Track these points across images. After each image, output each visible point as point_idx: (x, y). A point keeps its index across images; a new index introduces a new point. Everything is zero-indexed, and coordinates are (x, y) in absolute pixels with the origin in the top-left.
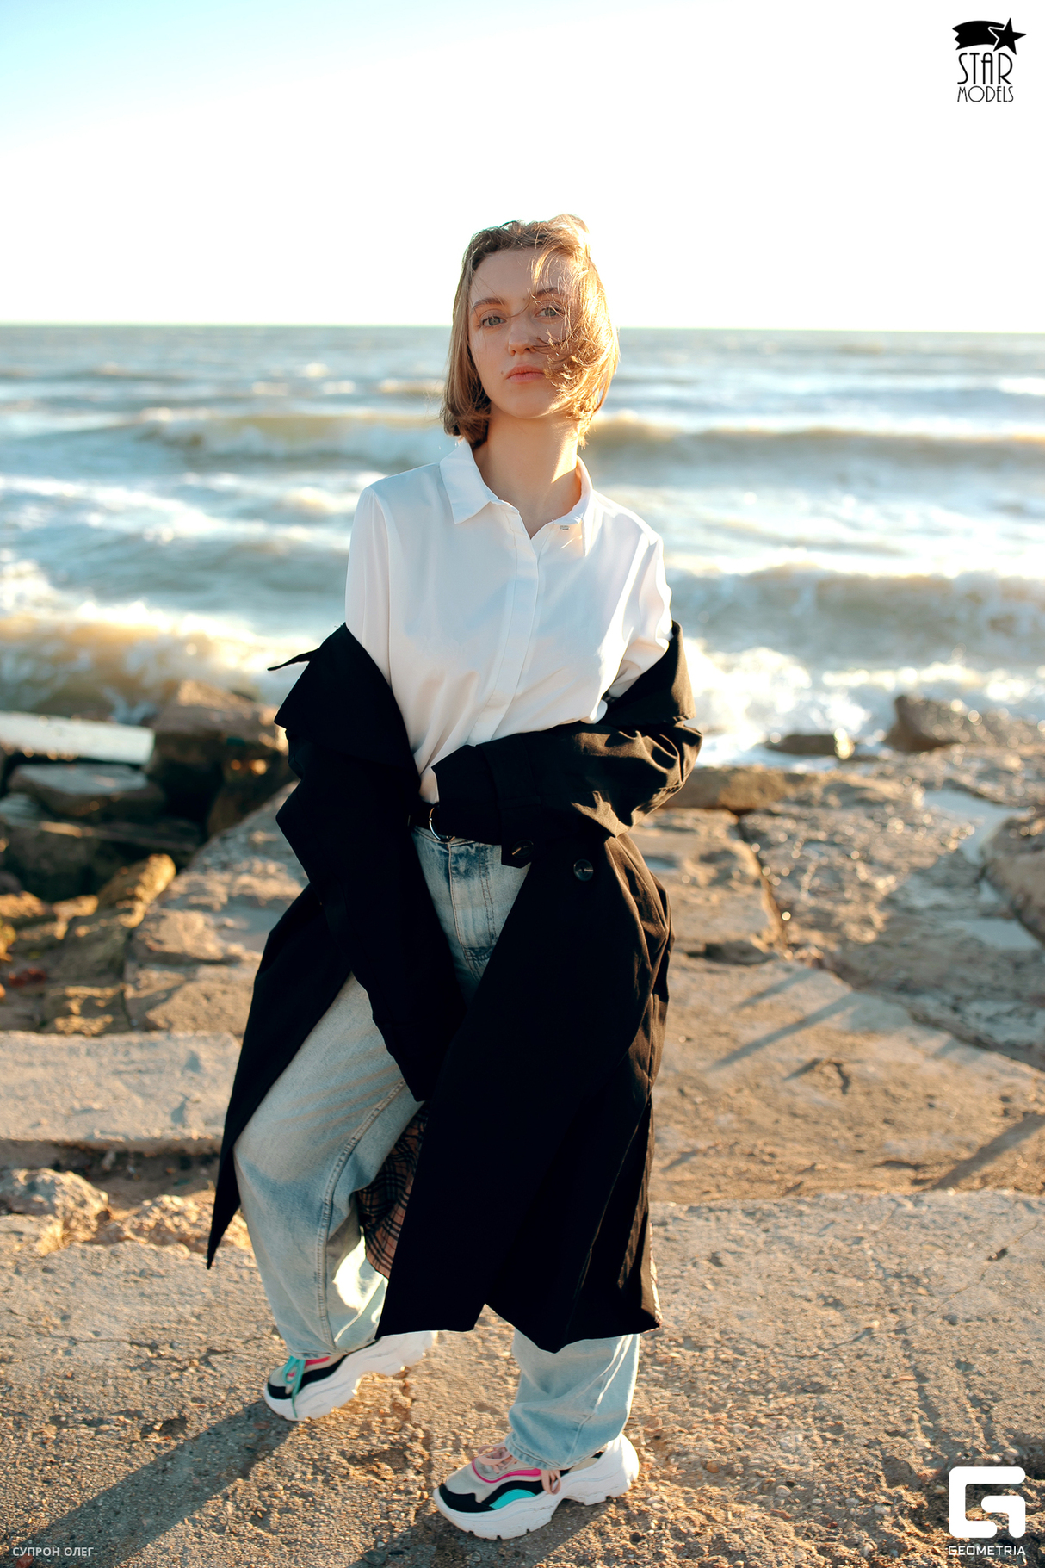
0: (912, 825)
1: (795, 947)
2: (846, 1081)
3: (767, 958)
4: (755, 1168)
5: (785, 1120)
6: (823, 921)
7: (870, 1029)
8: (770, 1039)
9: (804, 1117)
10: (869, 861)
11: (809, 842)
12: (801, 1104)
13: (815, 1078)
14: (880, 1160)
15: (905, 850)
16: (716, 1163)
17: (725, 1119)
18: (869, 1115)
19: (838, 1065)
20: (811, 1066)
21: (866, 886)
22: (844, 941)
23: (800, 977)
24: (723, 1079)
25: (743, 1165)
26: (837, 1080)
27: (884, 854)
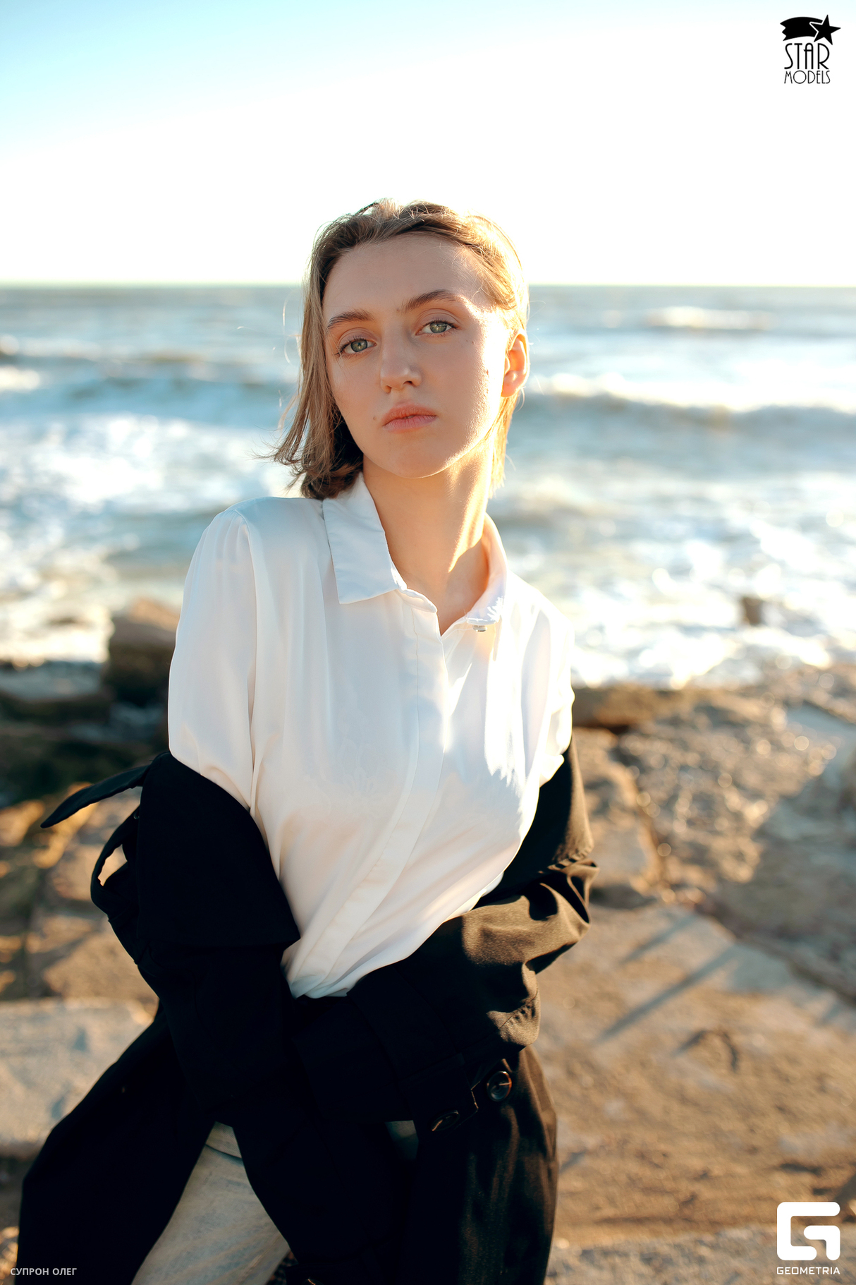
0: (777, 746)
1: (677, 886)
2: (735, 1056)
3: (647, 901)
4: (646, 1173)
5: (676, 1107)
6: (700, 857)
7: (753, 989)
8: (656, 1002)
9: (695, 1104)
10: (737, 784)
11: (683, 768)
12: (691, 1085)
13: (702, 1052)
14: (776, 1161)
15: (770, 776)
16: (606, 1166)
17: (614, 1107)
18: (762, 1101)
19: (725, 1036)
20: (697, 1039)
21: (738, 817)
22: (720, 879)
23: (680, 925)
24: (609, 1054)
25: (633, 1167)
26: (725, 1055)
27: (752, 779)
